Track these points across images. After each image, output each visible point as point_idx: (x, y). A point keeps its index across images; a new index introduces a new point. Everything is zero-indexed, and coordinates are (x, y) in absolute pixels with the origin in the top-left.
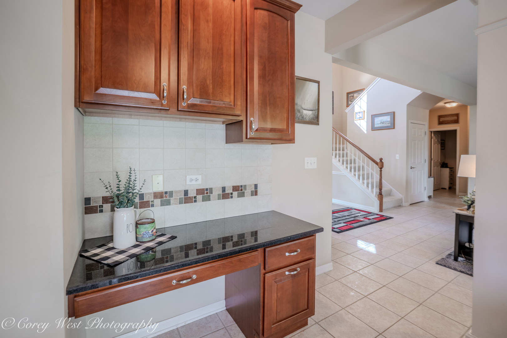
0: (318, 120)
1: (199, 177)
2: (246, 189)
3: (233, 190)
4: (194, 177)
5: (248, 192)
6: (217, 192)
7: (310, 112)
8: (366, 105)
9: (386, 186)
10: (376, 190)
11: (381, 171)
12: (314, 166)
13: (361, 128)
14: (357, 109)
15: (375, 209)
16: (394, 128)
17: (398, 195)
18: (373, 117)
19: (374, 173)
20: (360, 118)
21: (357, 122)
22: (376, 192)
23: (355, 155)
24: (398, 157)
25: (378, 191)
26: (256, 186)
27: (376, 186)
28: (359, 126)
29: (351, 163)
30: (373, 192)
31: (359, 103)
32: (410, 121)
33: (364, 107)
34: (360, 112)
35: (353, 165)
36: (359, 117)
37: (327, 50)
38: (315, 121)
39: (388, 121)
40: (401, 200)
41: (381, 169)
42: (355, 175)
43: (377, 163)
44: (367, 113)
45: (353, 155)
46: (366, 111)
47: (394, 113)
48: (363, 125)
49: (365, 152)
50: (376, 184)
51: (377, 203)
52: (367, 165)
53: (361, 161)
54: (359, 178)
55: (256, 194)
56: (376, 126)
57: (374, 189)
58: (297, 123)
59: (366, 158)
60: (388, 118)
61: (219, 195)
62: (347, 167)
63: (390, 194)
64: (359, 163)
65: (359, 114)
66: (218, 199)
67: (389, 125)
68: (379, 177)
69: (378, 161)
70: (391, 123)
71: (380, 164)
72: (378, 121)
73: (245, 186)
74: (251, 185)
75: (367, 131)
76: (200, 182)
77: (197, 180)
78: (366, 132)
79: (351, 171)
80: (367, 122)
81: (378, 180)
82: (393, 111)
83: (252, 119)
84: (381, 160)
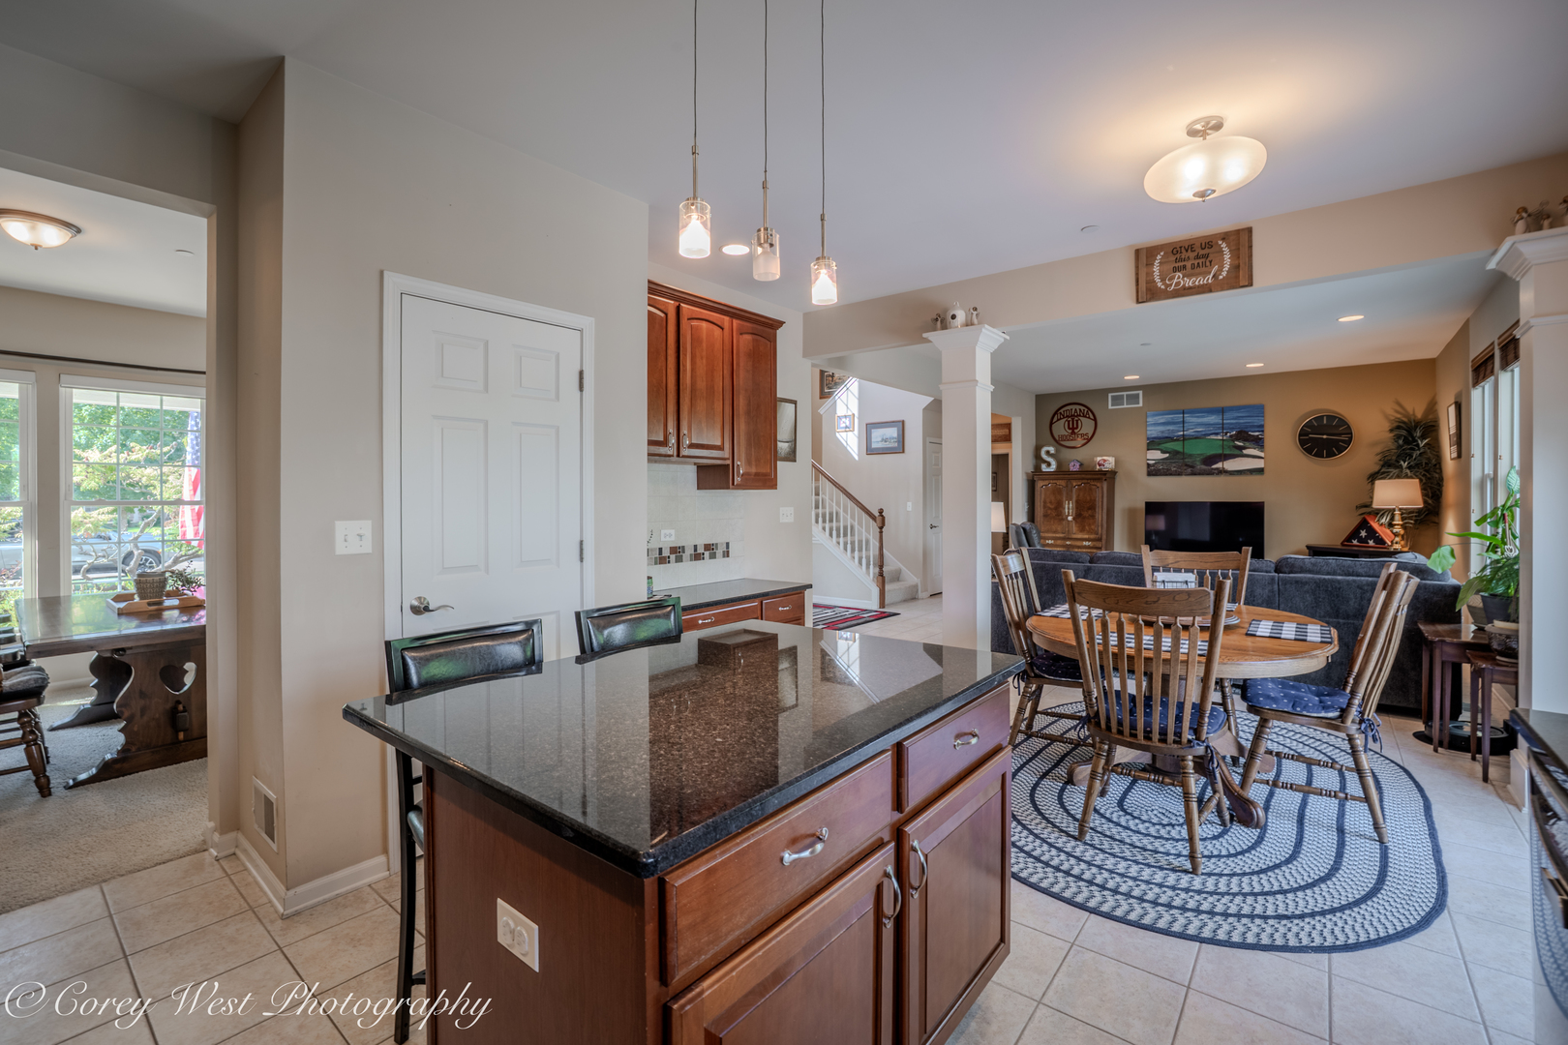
0: (795, 456)
1: (673, 532)
2: (717, 549)
3: (705, 550)
4: (668, 532)
5: (719, 552)
6: (689, 551)
7: (787, 444)
8: (856, 401)
9: (892, 563)
10: (873, 570)
11: (881, 532)
12: (790, 519)
13: (848, 448)
14: (841, 410)
15: (873, 604)
16: (903, 452)
17: (911, 578)
18: (870, 427)
19: (871, 538)
20: (846, 427)
21: (841, 436)
22: (874, 574)
23: (838, 504)
24: (910, 506)
25: (877, 570)
26: (728, 544)
27: (874, 564)
28: (845, 444)
29: (831, 521)
30: (869, 574)
31: (844, 397)
32: (928, 439)
33: (854, 409)
34: (846, 417)
35: (834, 524)
36: (844, 425)
37: (805, 355)
38: (791, 456)
39: (893, 438)
40: (916, 586)
41: (881, 528)
42: (839, 543)
43: (874, 518)
44: (859, 418)
45: (834, 504)
46: (856, 415)
47: (903, 422)
48: (851, 441)
49: (855, 499)
50: (874, 558)
51: (875, 591)
52: (858, 524)
53: (849, 516)
54: (845, 549)
55: (728, 556)
56: (874, 446)
57: (871, 566)
58: (780, 460)
59: (857, 509)
60: (893, 432)
61: (691, 555)
62: (824, 529)
63: (897, 577)
64: (845, 520)
65: (844, 420)
66: (691, 560)
67: (896, 445)
68: (878, 544)
69: (877, 514)
70: (898, 442)
71: (880, 519)
72: (878, 435)
73: (717, 544)
74: (722, 544)
75: (859, 455)
76: (673, 538)
77: (671, 535)
78: (857, 458)
79: (831, 535)
80: (859, 438)
81: (877, 553)
82: (901, 419)
83: (739, 463)
84: (881, 512)
